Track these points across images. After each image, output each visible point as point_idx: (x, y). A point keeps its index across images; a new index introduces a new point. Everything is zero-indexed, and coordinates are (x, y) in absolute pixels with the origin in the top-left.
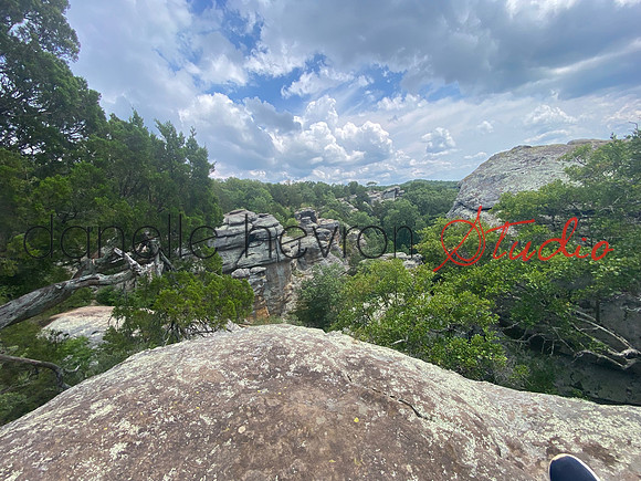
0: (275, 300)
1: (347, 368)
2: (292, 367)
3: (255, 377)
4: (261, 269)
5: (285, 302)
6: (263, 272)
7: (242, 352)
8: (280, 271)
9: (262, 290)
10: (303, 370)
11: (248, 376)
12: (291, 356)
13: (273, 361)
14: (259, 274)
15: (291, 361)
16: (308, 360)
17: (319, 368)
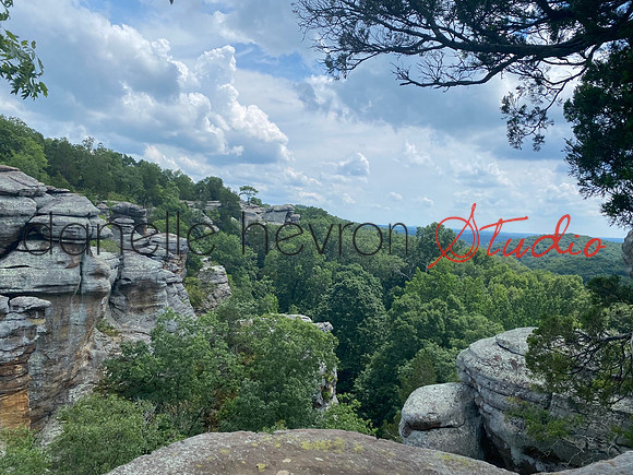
0: (49, 377)
4: (37, 302)
5: (69, 384)
6: (41, 310)
8: (78, 313)
9: (29, 350)
14: (30, 312)
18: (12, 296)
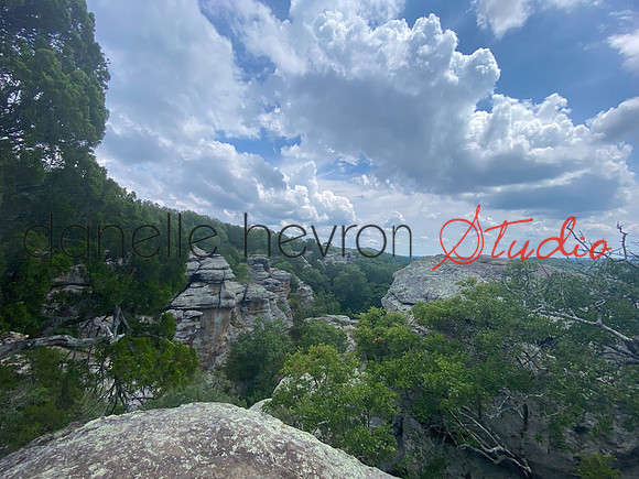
1: (274, 451)
2: (235, 447)
3: (207, 455)
4: (197, 313)
6: (198, 317)
7: (197, 432)
8: (218, 318)
9: (193, 337)
10: (242, 451)
11: (201, 453)
12: (234, 438)
13: (221, 441)
14: (193, 318)
15: (234, 442)
16: (247, 442)
17: (254, 450)
18: (185, 310)
